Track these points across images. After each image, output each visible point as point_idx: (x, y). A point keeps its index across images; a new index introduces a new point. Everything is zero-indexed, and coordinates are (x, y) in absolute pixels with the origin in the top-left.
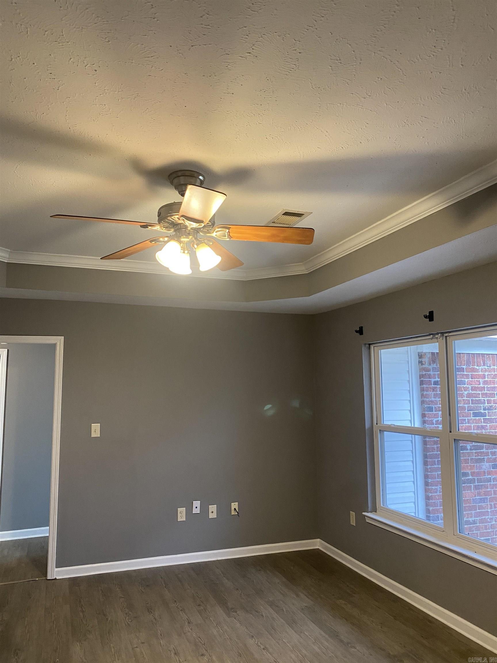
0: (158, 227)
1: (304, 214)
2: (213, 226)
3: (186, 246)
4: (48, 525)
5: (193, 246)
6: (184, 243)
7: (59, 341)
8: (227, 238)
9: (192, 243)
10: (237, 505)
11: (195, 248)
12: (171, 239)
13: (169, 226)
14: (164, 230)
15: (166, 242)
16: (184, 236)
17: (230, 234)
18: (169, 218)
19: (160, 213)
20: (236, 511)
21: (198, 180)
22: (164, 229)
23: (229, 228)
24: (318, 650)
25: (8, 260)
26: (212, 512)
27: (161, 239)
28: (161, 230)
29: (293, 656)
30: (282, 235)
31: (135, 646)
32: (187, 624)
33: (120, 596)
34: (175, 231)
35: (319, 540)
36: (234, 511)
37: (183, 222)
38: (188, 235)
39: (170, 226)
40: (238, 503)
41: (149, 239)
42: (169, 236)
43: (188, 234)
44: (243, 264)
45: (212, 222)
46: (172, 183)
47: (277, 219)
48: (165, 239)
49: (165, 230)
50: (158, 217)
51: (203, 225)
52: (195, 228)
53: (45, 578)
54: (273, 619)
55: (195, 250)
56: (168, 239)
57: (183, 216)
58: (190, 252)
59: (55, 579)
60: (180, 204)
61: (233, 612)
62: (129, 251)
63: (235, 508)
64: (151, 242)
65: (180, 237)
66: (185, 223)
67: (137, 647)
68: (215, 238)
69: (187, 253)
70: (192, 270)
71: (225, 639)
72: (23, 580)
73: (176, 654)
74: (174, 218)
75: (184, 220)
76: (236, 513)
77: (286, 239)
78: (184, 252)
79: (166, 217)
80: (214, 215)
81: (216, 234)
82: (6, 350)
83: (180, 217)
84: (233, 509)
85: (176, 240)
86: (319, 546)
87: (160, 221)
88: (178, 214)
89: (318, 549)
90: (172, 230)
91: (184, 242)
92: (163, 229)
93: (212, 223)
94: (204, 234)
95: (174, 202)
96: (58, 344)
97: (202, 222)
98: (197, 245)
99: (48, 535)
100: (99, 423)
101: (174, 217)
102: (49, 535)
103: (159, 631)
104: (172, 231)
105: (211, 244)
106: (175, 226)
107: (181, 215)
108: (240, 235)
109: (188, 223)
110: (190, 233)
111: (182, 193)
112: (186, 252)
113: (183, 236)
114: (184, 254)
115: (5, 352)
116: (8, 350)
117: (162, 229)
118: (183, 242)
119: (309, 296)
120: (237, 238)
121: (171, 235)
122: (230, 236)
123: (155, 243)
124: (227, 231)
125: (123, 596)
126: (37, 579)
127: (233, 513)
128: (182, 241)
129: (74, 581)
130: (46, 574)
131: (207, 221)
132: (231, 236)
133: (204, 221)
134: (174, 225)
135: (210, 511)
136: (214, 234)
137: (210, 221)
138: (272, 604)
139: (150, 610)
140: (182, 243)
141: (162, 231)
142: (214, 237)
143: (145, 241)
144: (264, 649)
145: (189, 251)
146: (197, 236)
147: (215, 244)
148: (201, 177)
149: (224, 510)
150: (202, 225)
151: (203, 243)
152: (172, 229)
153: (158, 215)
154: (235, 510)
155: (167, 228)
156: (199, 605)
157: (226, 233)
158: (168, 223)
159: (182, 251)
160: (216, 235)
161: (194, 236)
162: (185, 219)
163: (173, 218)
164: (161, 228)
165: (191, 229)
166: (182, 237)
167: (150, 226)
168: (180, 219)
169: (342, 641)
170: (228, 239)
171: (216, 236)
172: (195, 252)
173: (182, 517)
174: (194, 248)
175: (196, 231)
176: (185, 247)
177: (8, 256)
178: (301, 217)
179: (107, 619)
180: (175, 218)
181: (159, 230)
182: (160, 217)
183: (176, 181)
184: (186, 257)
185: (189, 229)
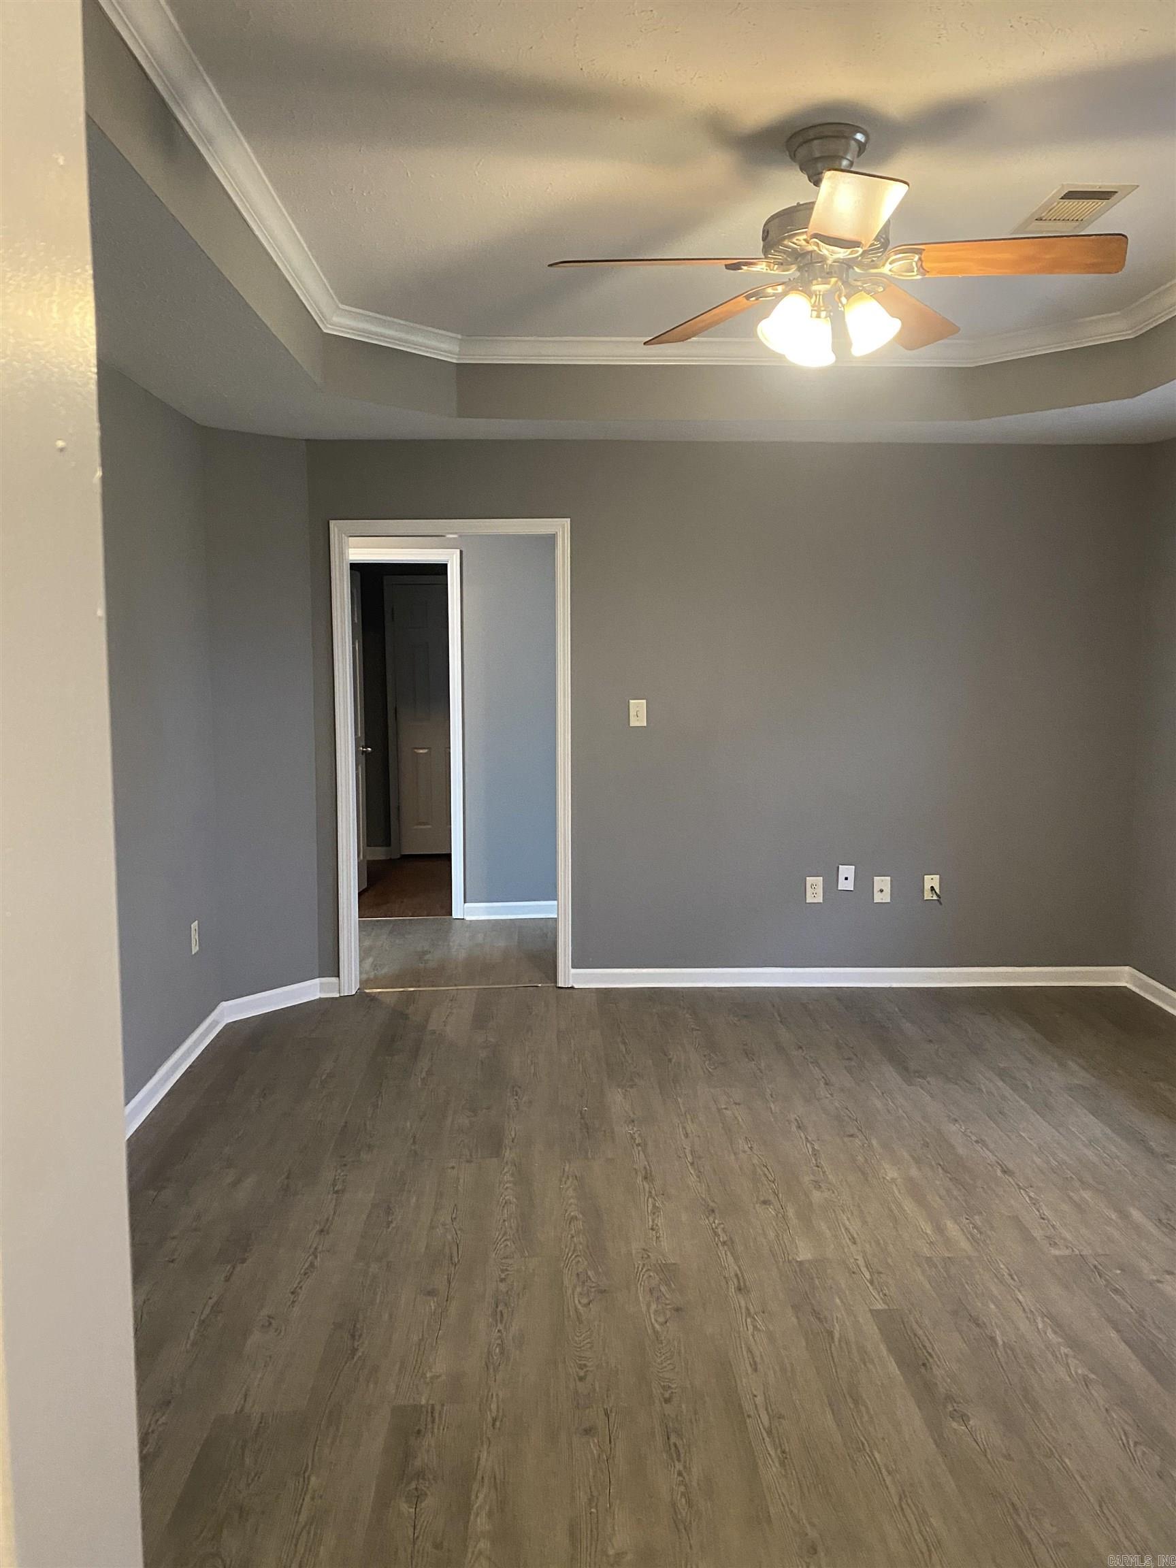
0: (762, 264)
1: (1116, 192)
2: (885, 250)
3: (823, 302)
4: (555, 898)
5: (839, 297)
6: (820, 295)
7: (561, 528)
8: (917, 274)
9: (838, 293)
10: (938, 881)
11: (843, 306)
12: (791, 290)
13: (787, 260)
14: (776, 271)
15: (779, 297)
16: (819, 279)
17: (924, 264)
18: (786, 242)
19: (768, 232)
20: (936, 892)
21: (853, 143)
22: (775, 269)
23: (919, 252)
24: (1095, 1159)
25: (458, 359)
26: (882, 891)
27: (770, 290)
28: (769, 271)
29: (1038, 1160)
30: (1048, 257)
31: (723, 1107)
32: (822, 1084)
33: (693, 1026)
34: (799, 269)
35: (1127, 968)
36: (930, 892)
37: (816, 248)
38: (829, 276)
39: (789, 259)
40: (940, 878)
41: (744, 292)
42: (787, 280)
43: (828, 273)
44: (957, 330)
45: (882, 240)
46: (793, 157)
47: (1047, 211)
48: (777, 290)
49: (777, 269)
50: (762, 242)
51: (860, 250)
52: (843, 259)
53: (553, 985)
54: (1004, 1098)
55: (842, 309)
56: (783, 290)
57: (816, 236)
58: (832, 314)
59: (572, 988)
60: (810, 206)
61: (918, 1077)
62: (703, 321)
63: (932, 887)
64: (748, 298)
65: (811, 282)
66: (821, 249)
67: (726, 1109)
68: (890, 277)
69: (826, 317)
70: (837, 357)
71: (898, 1117)
72: (514, 984)
73: (799, 1127)
74: (797, 240)
75: (818, 244)
76: (935, 898)
77: (1055, 266)
78: (818, 316)
79: (780, 242)
80: (889, 221)
81: (890, 266)
82: (458, 551)
83: (811, 239)
84: (927, 887)
85: (801, 291)
86: (1127, 982)
87: (766, 251)
88: (806, 232)
89: (1125, 987)
90: (794, 268)
91: (820, 291)
92: (774, 267)
93: (884, 241)
94: (863, 269)
95: (798, 203)
96: (560, 534)
97: (856, 244)
98: (846, 298)
99: (556, 917)
100: (644, 699)
101: (798, 238)
102: (558, 915)
103: (768, 1090)
104: (793, 271)
105: (881, 289)
106: (799, 260)
107: (812, 233)
108: (945, 265)
109: (827, 250)
110: (831, 272)
111: (815, 178)
112: (823, 314)
113: (817, 279)
114: (818, 319)
115: (455, 556)
116: (461, 552)
117: (772, 268)
118: (818, 293)
119: (1134, 397)
120: (940, 272)
121: (792, 279)
122: (923, 269)
123: (757, 299)
124: (917, 257)
125: (698, 1028)
126: (540, 985)
127: (928, 895)
128: (815, 291)
129: (606, 995)
130: (555, 979)
131: (868, 240)
132: (925, 268)
133: (863, 242)
134: (799, 256)
135: (876, 889)
136: (886, 269)
137: (876, 239)
138: (1003, 1074)
139: (749, 1054)
140: (814, 297)
141: (772, 272)
142: (887, 275)
143: (734, 298)
144: (977, 1142)
145: (830, 311)
146: (847, 275)
147: (888, 293)
148: (859, 137)
149: (907, 887)
150: (857, 252)
151: (861, 291)
152: (793, 266)
153: (763, 238)
154: (932, 890)
155: (782, 264)
156: (849, 1059)
157: (914, 264)
158: (785, 252)
159: (815, 314)
160: (890, 270)
161: (840, 278)
162: (820, 243)
163: (794, 240)
164: (769, 266)
165: (834, 262)
166: (815, 282)
167: (746, 264)
168: (810, 242)
169: (1151, 1151)
170: (919, 277)
171: (890, 273)
172: (843, 313)
173: (815, 894)
174: (840, 305)
175: (847, 264)
176: (821, 304)
177: (457, 349)
178: (1108, 199)
179: (670, 1060)
180: (800, 240)
181: (764, 271)
182: (767, 241)
183: (802, 152)
184: (824, 327)
185: (829, 262)
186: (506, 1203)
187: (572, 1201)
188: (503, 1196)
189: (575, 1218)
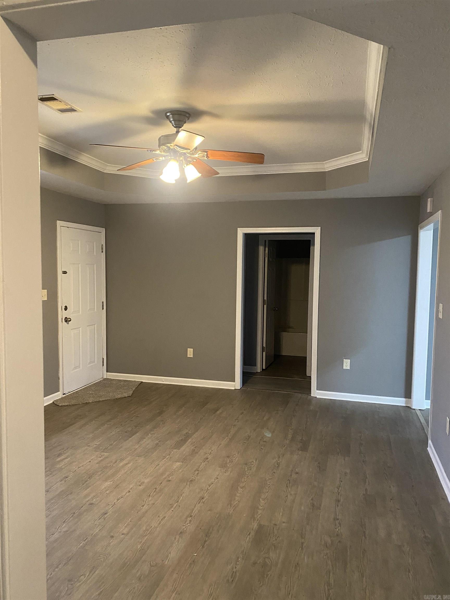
186: (264, 499)
187: (238, 495)
188: (265, 503)
189: (241, 488)
